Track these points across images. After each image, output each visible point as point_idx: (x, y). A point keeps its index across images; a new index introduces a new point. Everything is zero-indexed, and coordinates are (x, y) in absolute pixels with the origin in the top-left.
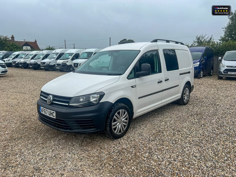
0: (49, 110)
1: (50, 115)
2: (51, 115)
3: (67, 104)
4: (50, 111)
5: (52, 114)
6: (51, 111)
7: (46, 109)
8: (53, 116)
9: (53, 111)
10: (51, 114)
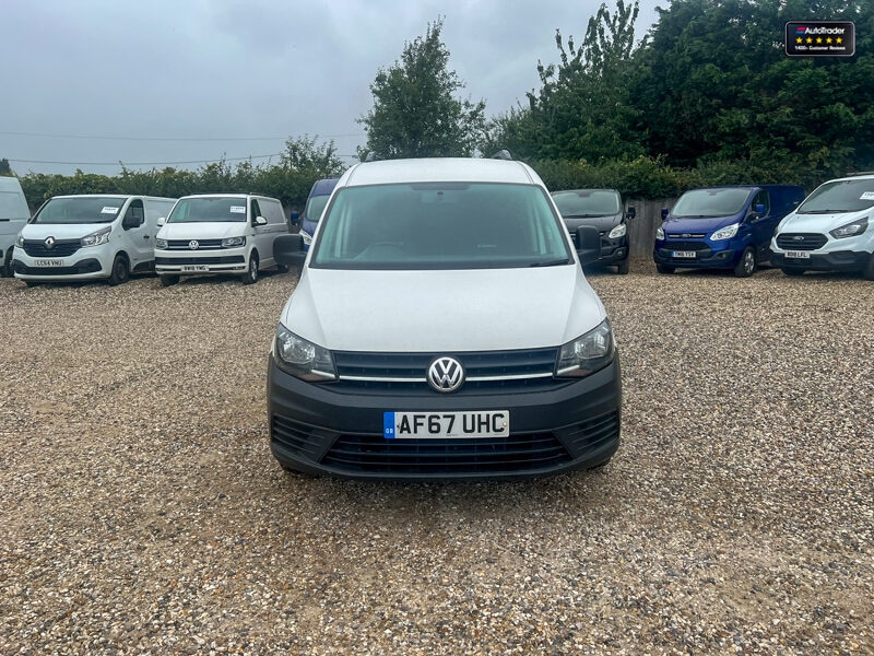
0: (469, 413)
1: (471, 432)
2: (484, 427)
3: (551, 374)
4: (477, 413)
5: (487, 423)
7: (441, 414)
10: (481, 424)
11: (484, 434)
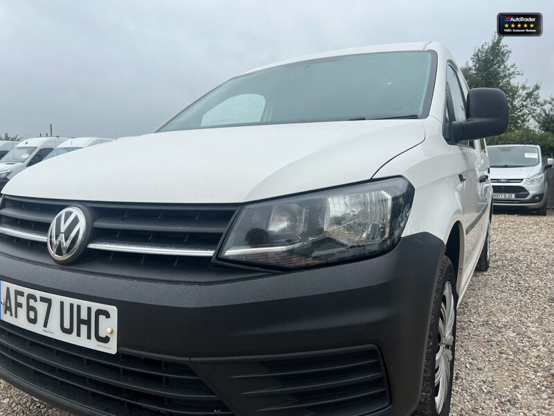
0: (68, 300)
1: (69, 331)
2: (84, 328)
3: (209, 253)
4: (76, 302)
5: (88, 323)
6: (85, 304)
7: (38, 294)
8: (99, 339)
9: (96, 306)
10: (80, 322)
11: (82, 341)
